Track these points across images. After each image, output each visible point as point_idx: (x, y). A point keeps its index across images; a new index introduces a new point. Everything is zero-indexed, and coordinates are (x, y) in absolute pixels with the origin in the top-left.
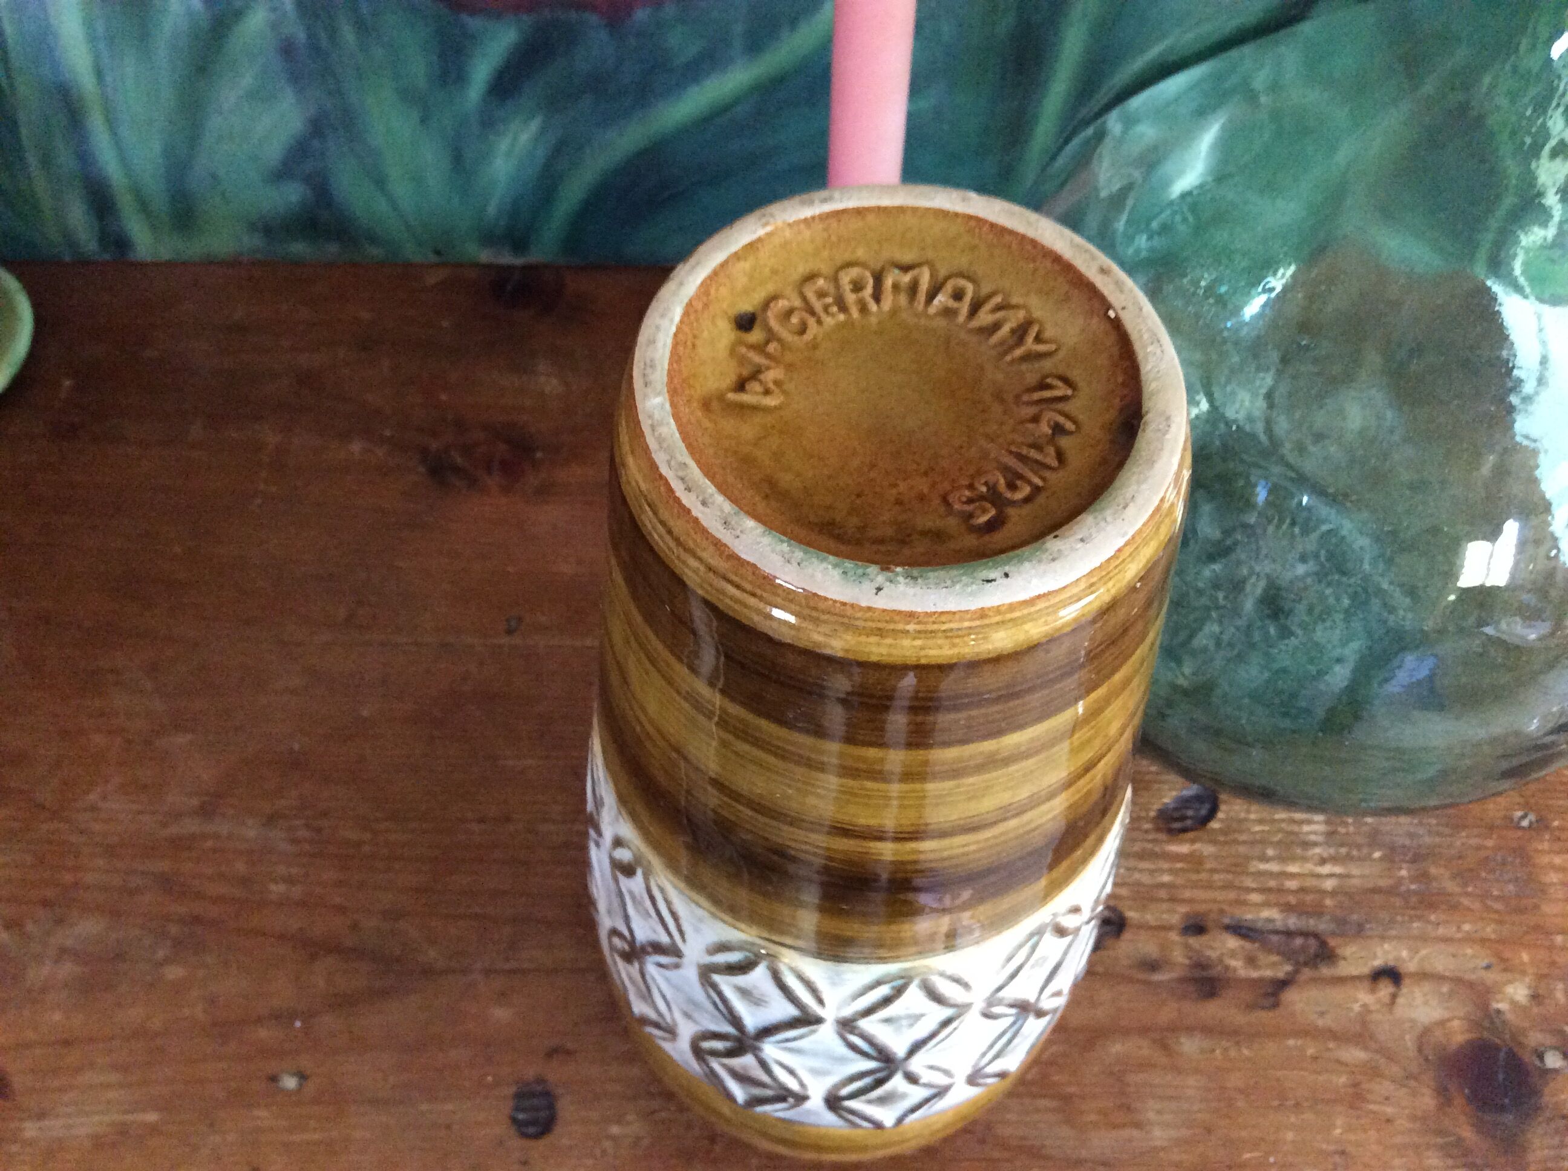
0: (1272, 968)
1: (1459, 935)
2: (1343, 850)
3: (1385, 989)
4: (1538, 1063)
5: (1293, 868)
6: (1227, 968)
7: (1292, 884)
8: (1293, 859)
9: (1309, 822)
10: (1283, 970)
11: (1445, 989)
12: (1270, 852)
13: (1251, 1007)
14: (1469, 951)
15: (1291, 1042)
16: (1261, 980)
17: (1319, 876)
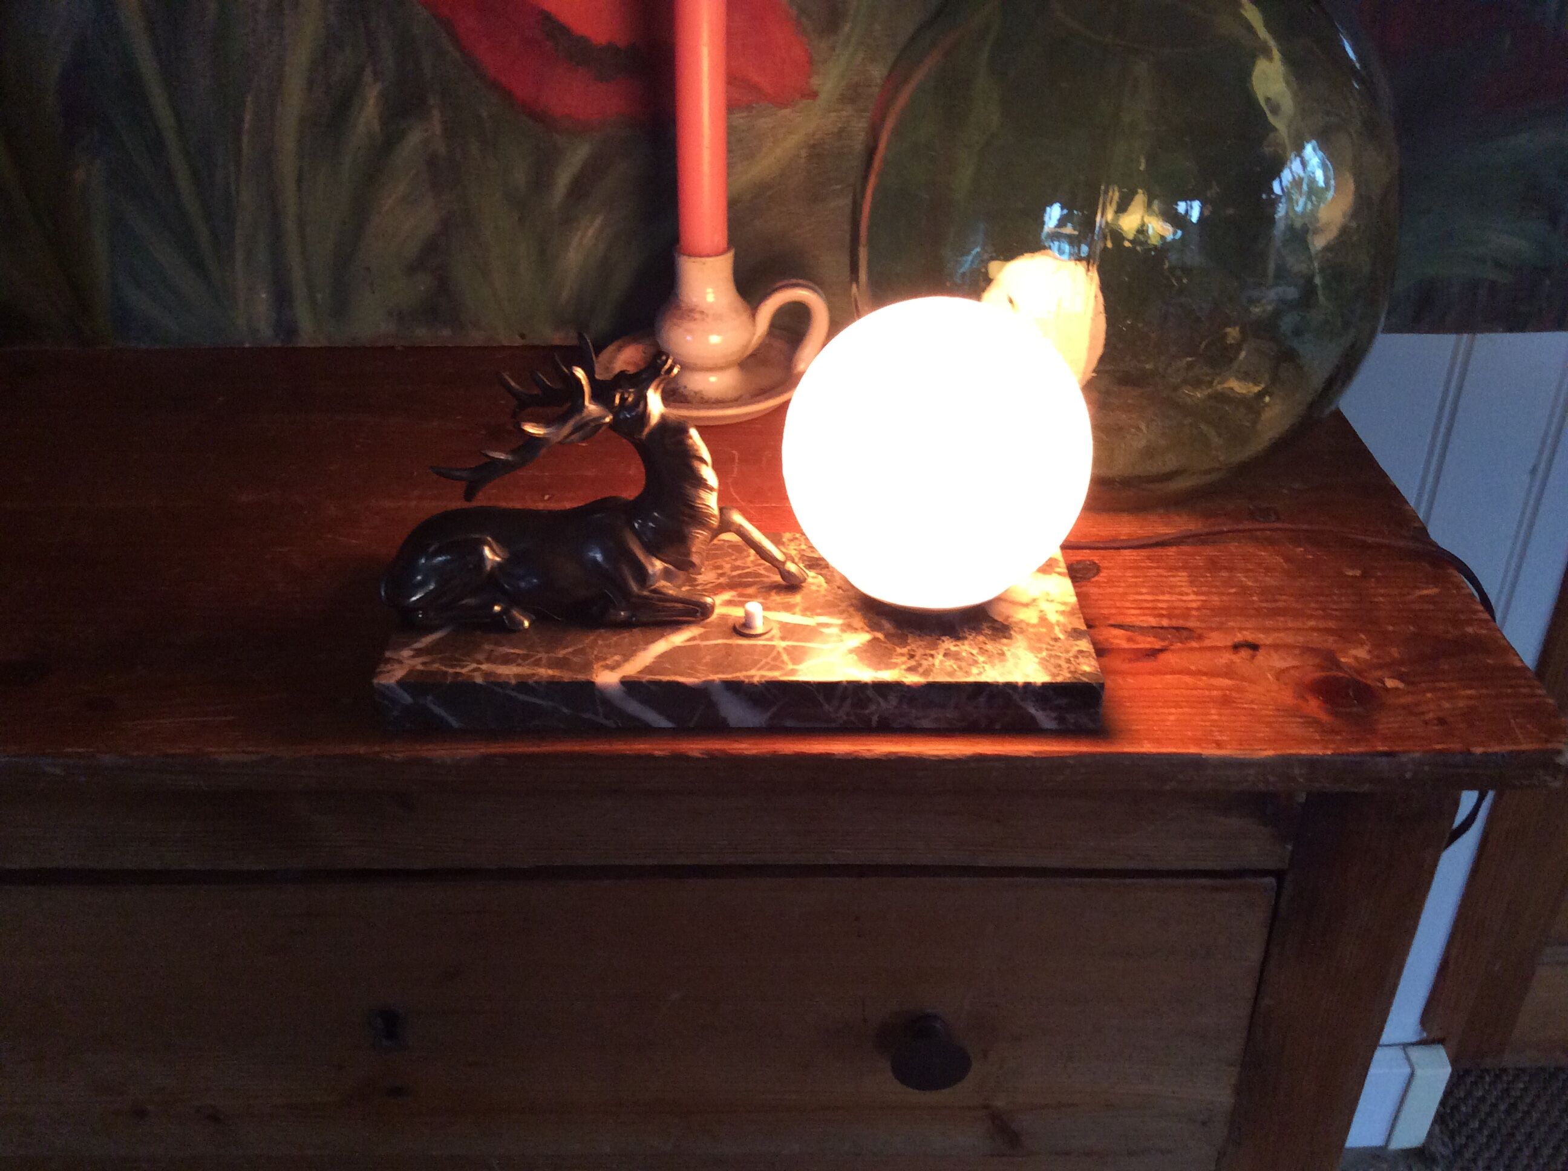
0: (1147, 642)
1: (1306, 627)
2: (1204, 589)
3: (1244, 653)
4: (1380, 685)
5: (1161, 597)
6: (1112, 643)
7: (1164, 605)
8: (1163, 593)
9: (1174, 576)
10: (1158, 645)
11: (1297, 652)
12: (1144, 590)
13: (1131, 660)
14: (1316, 634)
15: (1169, 677)
16: (1141, 649)
17: (1185, 601)
